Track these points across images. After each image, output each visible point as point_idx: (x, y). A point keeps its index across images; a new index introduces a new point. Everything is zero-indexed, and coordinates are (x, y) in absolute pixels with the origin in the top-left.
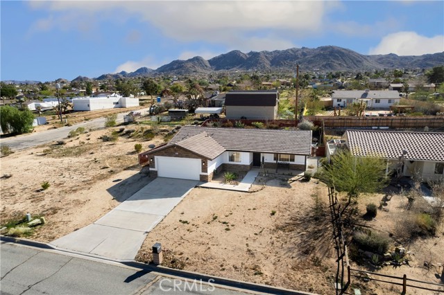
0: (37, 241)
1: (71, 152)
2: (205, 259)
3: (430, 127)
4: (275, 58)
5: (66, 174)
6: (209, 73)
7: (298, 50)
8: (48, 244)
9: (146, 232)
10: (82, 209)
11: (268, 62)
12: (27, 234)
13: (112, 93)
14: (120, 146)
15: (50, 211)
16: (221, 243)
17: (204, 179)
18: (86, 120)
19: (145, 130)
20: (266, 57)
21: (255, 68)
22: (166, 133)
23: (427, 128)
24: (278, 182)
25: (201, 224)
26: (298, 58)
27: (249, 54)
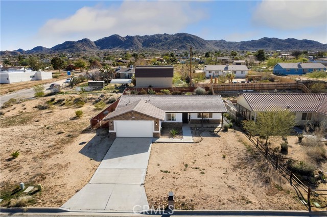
0: (46, 207)
1: (14, 121)
2: (204, 198)
3: (278, 89)
4: (145, 41)
5: (26, 141)
6: (95, 51)
7: (161, 35)
8: (60, 208)
9: (142, 184)
10: (69, 171)
11: (140, 44)
12: (30, 202)
13: (21, 68)
14: (59, 113)
15: (38, 178)
16: (206, 184)
17: (156, 136)
18: (11, 92)
19: (74, 99)
20: (139, 40)
21: (131, 48)
22: (94, 101)
23: (276, 90)
24: (208, 133)
25: (179, 172)
26: (162, 41)
27: (126, 37)
